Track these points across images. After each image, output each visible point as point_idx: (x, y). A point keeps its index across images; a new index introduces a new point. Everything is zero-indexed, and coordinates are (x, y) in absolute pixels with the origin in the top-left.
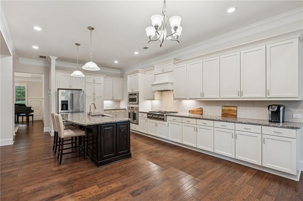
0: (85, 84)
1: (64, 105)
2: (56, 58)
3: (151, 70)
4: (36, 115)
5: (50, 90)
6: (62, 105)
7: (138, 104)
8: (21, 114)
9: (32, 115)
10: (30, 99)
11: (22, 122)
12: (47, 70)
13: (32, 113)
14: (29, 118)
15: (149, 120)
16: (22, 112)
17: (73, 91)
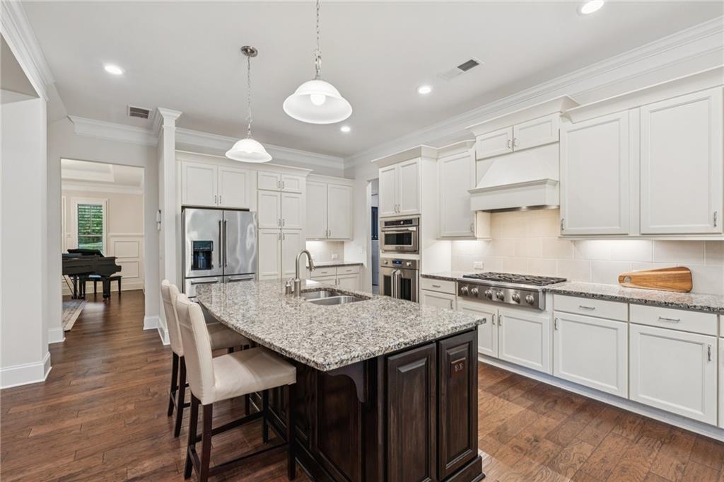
0: (258, 192)
1: (201, 254)
2: (179, 115)
3: (464, 145)
4: (129, 278)
5: (160, 211)
6: (196, 254)
7: (416, 251)
8: (90, 276)
9: (119, 279)
10: (113, 236)
11: (93, 297)
12: (154, 154)
13: (117, 274)
14: (111, 285)
15: (462, 302)
16: (93, 270)
17: (225, 211)
